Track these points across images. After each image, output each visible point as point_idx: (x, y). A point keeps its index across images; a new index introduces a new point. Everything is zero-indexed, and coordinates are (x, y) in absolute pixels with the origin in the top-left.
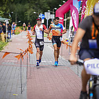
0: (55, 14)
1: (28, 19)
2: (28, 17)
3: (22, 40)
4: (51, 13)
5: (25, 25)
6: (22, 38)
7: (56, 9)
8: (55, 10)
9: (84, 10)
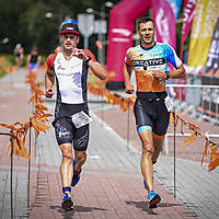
0: (107, 19)
1: (31, 34)
2: (31, 27)
3: (11, 93)
4: (97, 18)
5: (21, 51)
6: (12, 89)
7: (109, 4)
8: (108, 10)
9: (192, 9)
